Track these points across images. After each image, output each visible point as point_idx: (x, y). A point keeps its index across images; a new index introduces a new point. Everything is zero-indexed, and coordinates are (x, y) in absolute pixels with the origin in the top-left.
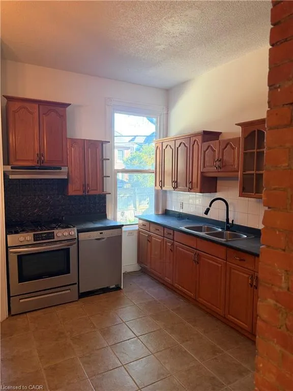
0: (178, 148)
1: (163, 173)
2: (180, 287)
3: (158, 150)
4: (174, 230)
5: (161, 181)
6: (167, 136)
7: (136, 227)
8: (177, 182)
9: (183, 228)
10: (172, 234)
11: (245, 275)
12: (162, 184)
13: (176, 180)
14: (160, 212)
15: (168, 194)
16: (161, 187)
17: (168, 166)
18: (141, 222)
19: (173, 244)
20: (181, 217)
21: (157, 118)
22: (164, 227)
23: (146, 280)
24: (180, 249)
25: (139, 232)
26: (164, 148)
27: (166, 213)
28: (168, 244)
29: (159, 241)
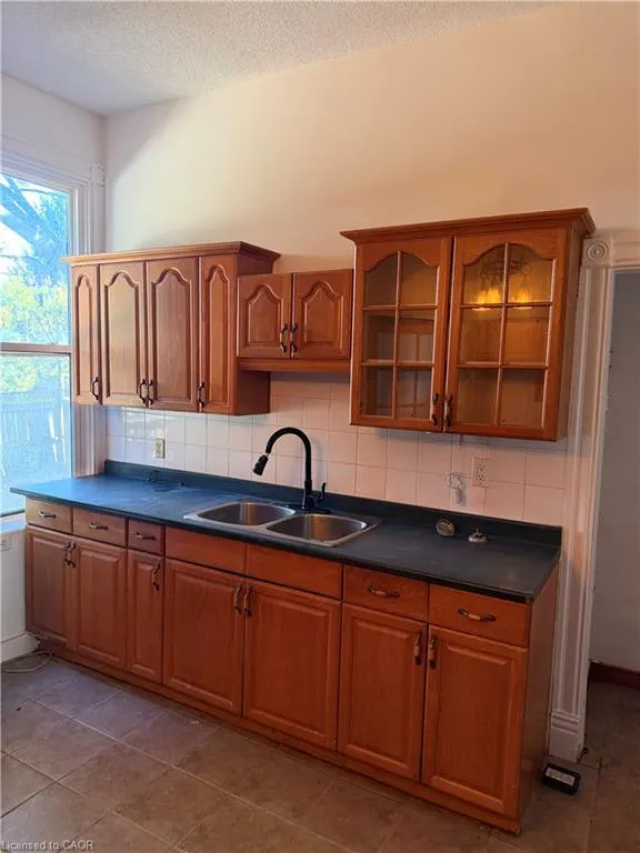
0: (154, 286)
1: (104, 357)
2: (189, 687)
3: (83, 291)
4: (164, 524)
5: (99, 380)
6: (104, 252)
7: (20, 523)
8: (154, 383)
9: (193, 517)
10: (158, 536)
11: (398, 634)
12: (102, 388)
13: (151, 377)
14: (90, 471)
15: (113, 418)
16: (99, 398)
17: (122, 338)
18: (36, 504)
19: (161, 568)
20: (162, 479)
21: (72, 192)
24: (185, 578)
25: (29, 538)
26: (106, 280)
27: (109, 471)
28: (142, 567)
29: (109, 559)
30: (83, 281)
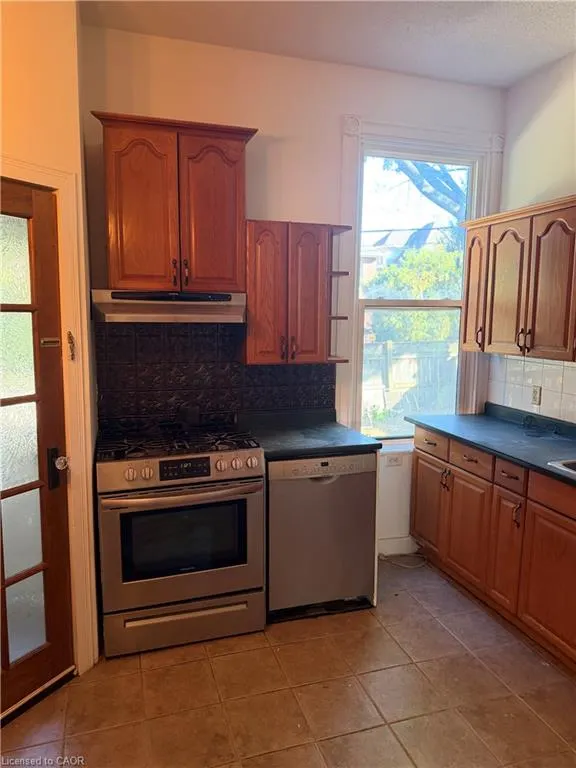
0: (539, 239)
1: (488, 307)
2: (543, 628)
3: (476, 249)
4: (529, 468)
5: (482, 330)
6: (498, 212)
7: (409, 446)
8: (532, 332)
9: (558, 466)
10: (522, 478)
12: (484, 336)
13: (529, 327)
14: (472, 410)
15: (496, 364)
16: (482, 346)
17: (506, 289)
18: (422, 432)
19: (522, 508)
20: (535, 425)
21: (474, 163)
22: (496, 456)
23: (433, 584)
24: (546, 523)
25: (416, 458)
26: (494, 240)
28: (504, 502)
29: (478, 490)
30: (476, 242)
